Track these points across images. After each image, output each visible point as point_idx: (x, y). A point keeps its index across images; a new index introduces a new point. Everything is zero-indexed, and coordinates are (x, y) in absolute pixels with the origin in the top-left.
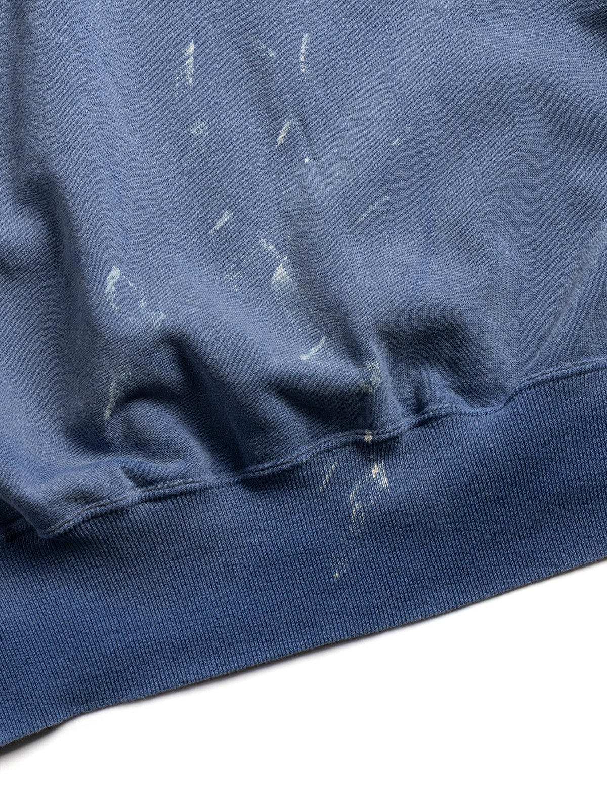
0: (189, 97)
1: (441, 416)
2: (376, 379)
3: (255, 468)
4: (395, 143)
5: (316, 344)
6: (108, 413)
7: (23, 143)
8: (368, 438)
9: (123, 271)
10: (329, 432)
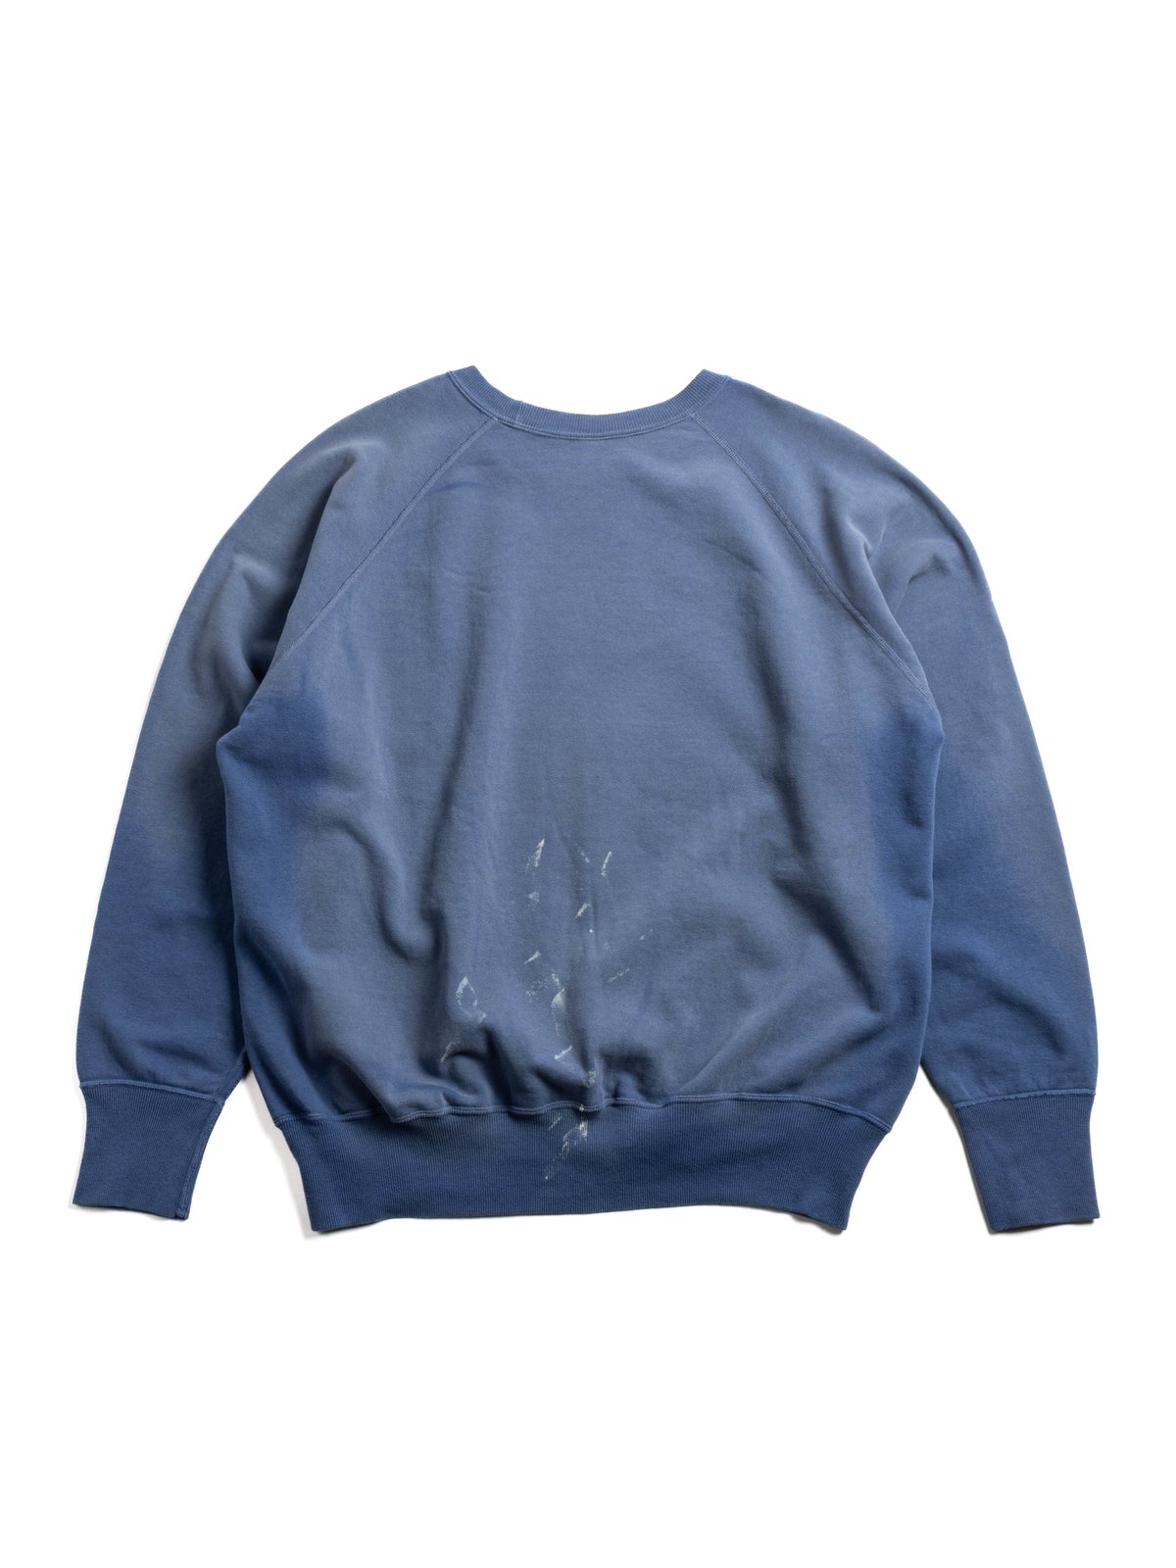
0: (533, 874)
1: (626, 1105)
2: (592, 1081)
3: (516, 1108)
4: (642, 938)
5: (565, 1049)
6: (443, 1059)
7: (431, 884)
8: (582, 1109)
9: (469, 981)
10: (562, 1099)
